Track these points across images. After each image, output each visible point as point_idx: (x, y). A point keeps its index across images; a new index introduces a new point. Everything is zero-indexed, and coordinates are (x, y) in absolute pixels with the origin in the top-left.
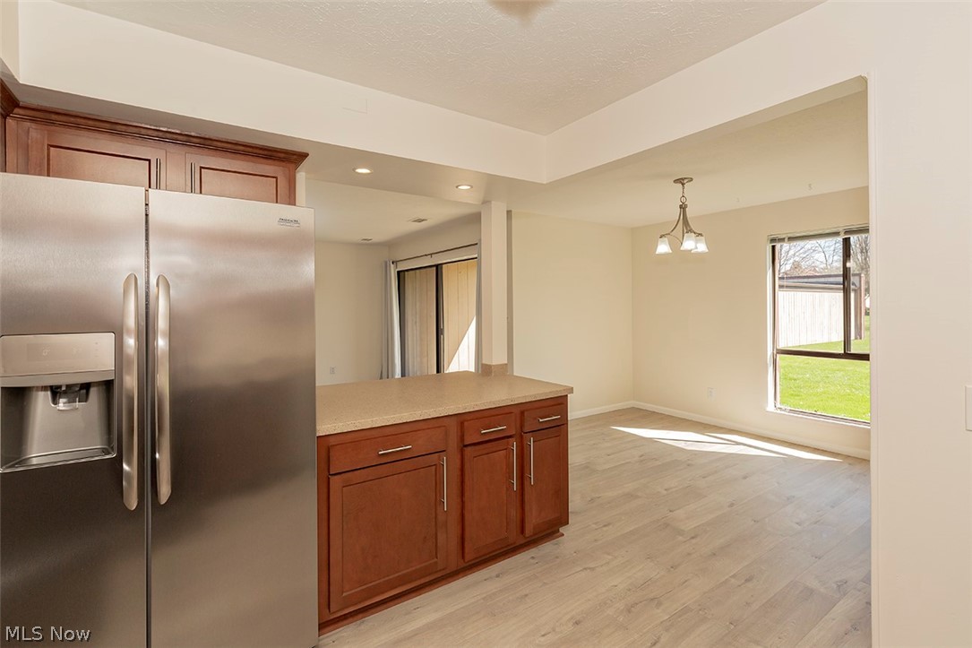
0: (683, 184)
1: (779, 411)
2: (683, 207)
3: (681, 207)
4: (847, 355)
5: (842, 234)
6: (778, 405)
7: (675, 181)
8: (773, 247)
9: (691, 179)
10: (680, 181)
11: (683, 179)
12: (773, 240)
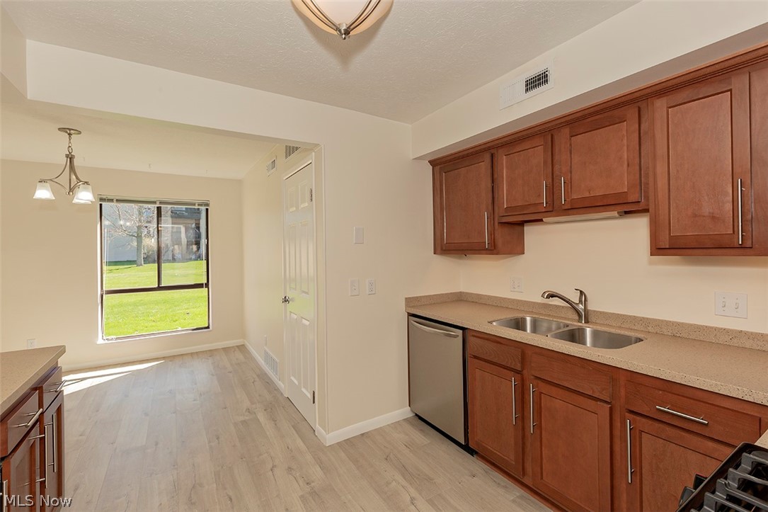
0: (70, 134)
1: (106, 342)
2: (71, 158)
3: (67, 156)
4: (160, 288)
5: (158, 203)
6: (105, 338)
7: (59, 129)
8: (101, 205)
9: (80, 133)
10: (69, 132)
11: (70, 130)
12: (101, 199)
